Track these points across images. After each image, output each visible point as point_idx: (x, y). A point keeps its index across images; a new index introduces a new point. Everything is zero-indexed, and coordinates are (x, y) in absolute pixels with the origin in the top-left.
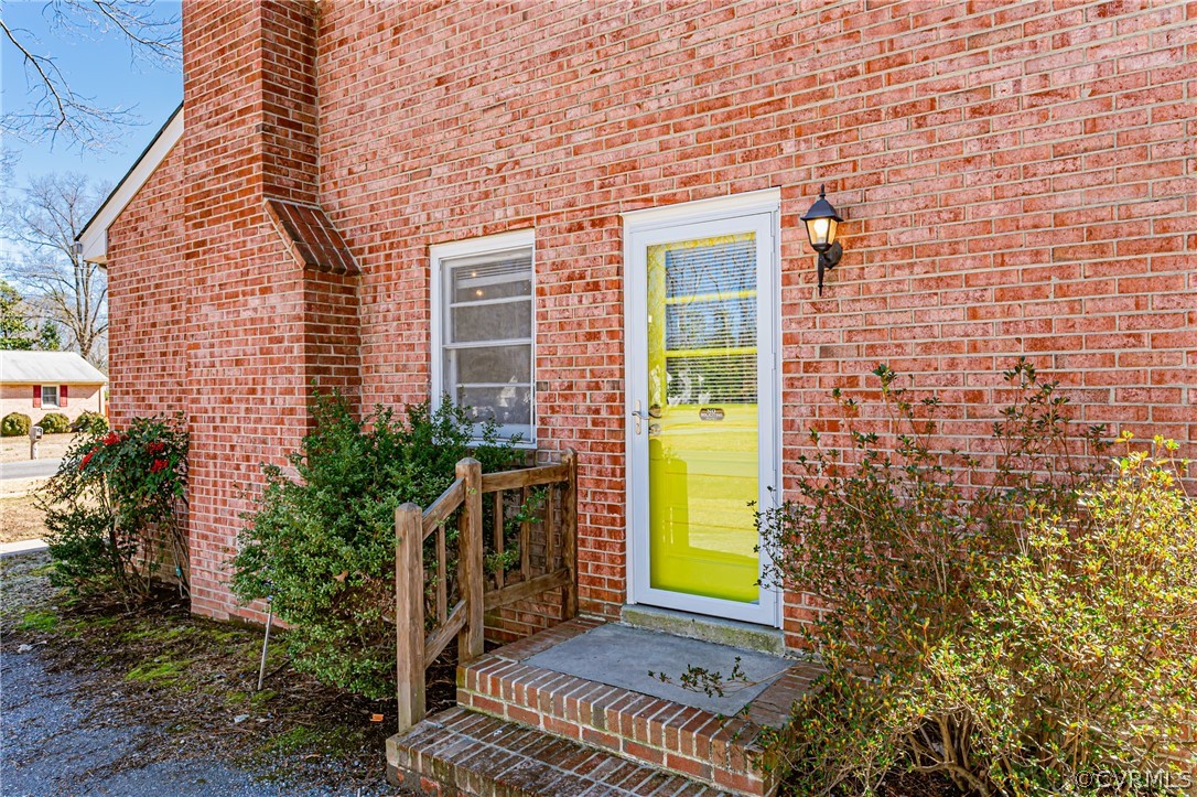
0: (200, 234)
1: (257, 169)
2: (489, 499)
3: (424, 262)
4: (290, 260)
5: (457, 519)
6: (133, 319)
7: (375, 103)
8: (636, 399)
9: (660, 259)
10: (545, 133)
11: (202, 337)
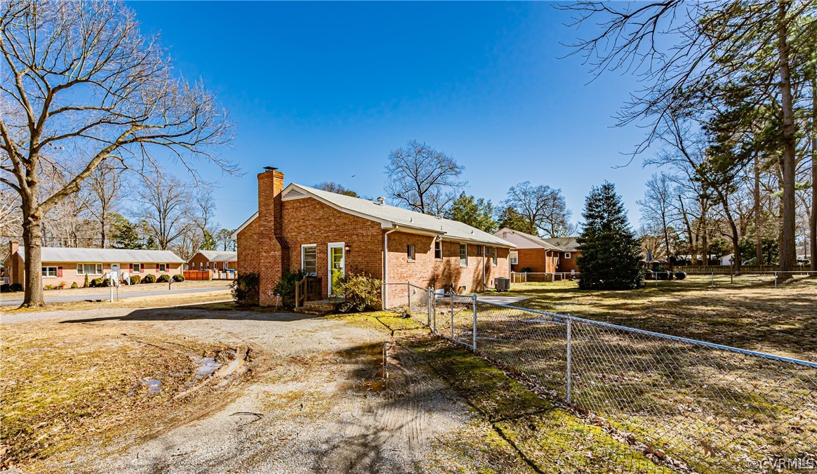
0: (262, 240)
1: (273, 231)
2: (308, 282)
3: (301, 247)
4: (279, 246)
5: (303, 284)
6: (244, 253)
7: (292, 220)
8: (329, 269)
9: (333, 250)
10: (318, 230)
11: (262, 258)
